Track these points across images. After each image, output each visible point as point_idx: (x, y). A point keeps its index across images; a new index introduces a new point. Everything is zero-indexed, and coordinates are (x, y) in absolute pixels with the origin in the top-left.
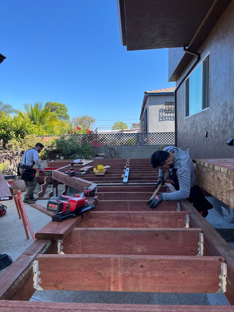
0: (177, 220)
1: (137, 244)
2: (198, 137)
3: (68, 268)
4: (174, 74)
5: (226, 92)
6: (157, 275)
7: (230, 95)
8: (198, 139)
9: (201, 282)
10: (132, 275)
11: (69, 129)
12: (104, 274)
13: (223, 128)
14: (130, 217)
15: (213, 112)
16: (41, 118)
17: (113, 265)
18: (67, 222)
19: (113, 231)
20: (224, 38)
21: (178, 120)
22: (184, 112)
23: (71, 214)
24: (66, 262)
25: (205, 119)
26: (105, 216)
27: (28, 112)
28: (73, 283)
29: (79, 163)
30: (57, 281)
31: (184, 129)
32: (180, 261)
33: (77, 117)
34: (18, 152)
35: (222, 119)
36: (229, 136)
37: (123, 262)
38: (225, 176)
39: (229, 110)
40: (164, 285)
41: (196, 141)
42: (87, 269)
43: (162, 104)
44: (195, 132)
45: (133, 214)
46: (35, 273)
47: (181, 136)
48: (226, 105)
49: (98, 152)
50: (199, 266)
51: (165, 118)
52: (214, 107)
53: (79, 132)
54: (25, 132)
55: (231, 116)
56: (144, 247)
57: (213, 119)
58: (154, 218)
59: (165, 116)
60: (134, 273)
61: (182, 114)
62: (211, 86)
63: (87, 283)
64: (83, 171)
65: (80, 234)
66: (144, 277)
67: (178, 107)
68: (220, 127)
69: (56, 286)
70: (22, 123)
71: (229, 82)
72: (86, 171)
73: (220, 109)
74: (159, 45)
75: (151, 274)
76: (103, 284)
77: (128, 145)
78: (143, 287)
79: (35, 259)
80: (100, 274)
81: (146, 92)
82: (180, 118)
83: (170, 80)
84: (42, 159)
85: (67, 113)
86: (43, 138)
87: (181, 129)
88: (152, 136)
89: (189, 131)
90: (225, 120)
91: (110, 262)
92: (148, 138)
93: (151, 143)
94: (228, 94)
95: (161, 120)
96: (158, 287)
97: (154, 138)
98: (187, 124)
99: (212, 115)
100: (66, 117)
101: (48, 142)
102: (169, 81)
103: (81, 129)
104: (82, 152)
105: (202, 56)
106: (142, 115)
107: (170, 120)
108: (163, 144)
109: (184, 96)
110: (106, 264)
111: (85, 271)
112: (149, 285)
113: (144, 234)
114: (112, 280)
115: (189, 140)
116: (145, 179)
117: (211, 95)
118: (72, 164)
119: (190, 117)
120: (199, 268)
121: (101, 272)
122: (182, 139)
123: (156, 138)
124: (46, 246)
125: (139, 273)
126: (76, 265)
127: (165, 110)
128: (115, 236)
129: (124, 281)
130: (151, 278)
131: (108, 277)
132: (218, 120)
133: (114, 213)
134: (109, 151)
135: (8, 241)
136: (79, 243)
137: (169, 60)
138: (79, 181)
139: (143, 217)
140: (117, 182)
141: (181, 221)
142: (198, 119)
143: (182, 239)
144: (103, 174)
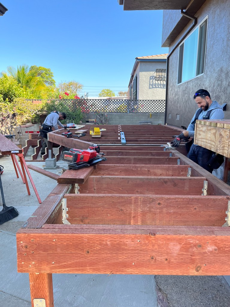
0: (179, 173)
1: (147, 190)
2: (190, 103)
3: (93, 205)
4: (168, 38)
5: (223, 57)
6: (172, 211)
7: (227, 60)
8: (190, 105)
9: (209, 217)
10: (150, 211)
11: (57, 94)
12: (125, 211)
13: (217, 94)
14: (137, 169)
15: (208, 78)
16: (28, 82)
17: (134, 202)
18: (83, 170)
19: (127, 178)
20: (223, 2)
21: (169, 87)
22: (176, 79)
23: (86, 164)
24: (91, 200)
25: (198, 85)
26: (113, 169)
27: (13, 76)
28: (98, 218)
29: (72, 127)
30: (83, 217)
31: (175, 97)
32: (193, 199)
33: (64, 82)
34: (9, 115)
35: (216, 85)
36: (223, 101)
37: (143, 200)
38: (228, 131)
39: (224, 76)
40: (177, 220)
41: (187, 108)
42: (110, 206)
43: (152, 71)
44: (186, 99)
45: (139, 167)
46: (64, 209)
47: (172, 103)
48: (221, 70)
49: (89, 118)
50: (209, 204)
51: (155, 86)
52: (209, 73)
53: (67, 97)
54: (13, 96)
55: (226, 82)
56: (154, 193)
57: (207, 85)
58: (159, 170)
59: (156, 84)
60: (152, 210)
61: (174, 81)
62: (207, 51)
63: (111, 218)
64: (80, 134)
65: (96, 182)
66: (161, 212)
67: (169, 74)
68: (213, 93)
69: (82, 221)
70: (8, 86)
71: (226, 48)
72: (82, 134)
73: (215, 75)
74: (157, 5)
75: (167, 210)
76: (124, 219)
77: (118, 112)
78: (160, 221)
79: (64, 197)
80: (122, 210)
81: (137, 58)
82: (172, 85)
83: (164, 46)
84: (33, 123)
85: (53, 78)
86: (33, 102)
87: (172, 96)
88: (142, 103)
89: (180, 97)
90: (220, 85)
91: (131, 200)
92: (138, 105)
93: (142, 110)
94: (224, 59)
95: (151, 87)
96: (173, 221)
97: (145, 105)
98: (179, 91)
99: (206, 81)
100: (52, 83)
101: (38, 106)
102: (162, 47)
103: (69, 95)
104: (72, 117)
105: (199, 20)
106: (131, 83)
107: (160, 88)
108: (152, 111)
109: (177, 62)
110: (128, 202)
111: (108, 207)
112: (165, 219)
113: (154, 182)
114: (133, 215)
115: (180, 107)
116: (141, 141)
117: (206, 61)
118: (66, 128)
119: (183, 84)
120: (209, 205)
121: (123, 208)
122: (173, 106)
123: (146, 105)
124: (69, 188)
125: (157, 209)
126: (101, 202)
127: (156, 78)
128: (128, 183)
129: (143, 216)
130: (167, 213)
131: (129, 213)
132: (213, 86)
133: (122, 166)
134: (99, 117)
135: (10, 197)
136: (95, 189)
137: (163, 23)
138: (78, 141)
139: (149, 170)
140: (115, 143)
141: (183, 174)
142: (191, 85)
143: (188, 186)
144: (100, 136)
